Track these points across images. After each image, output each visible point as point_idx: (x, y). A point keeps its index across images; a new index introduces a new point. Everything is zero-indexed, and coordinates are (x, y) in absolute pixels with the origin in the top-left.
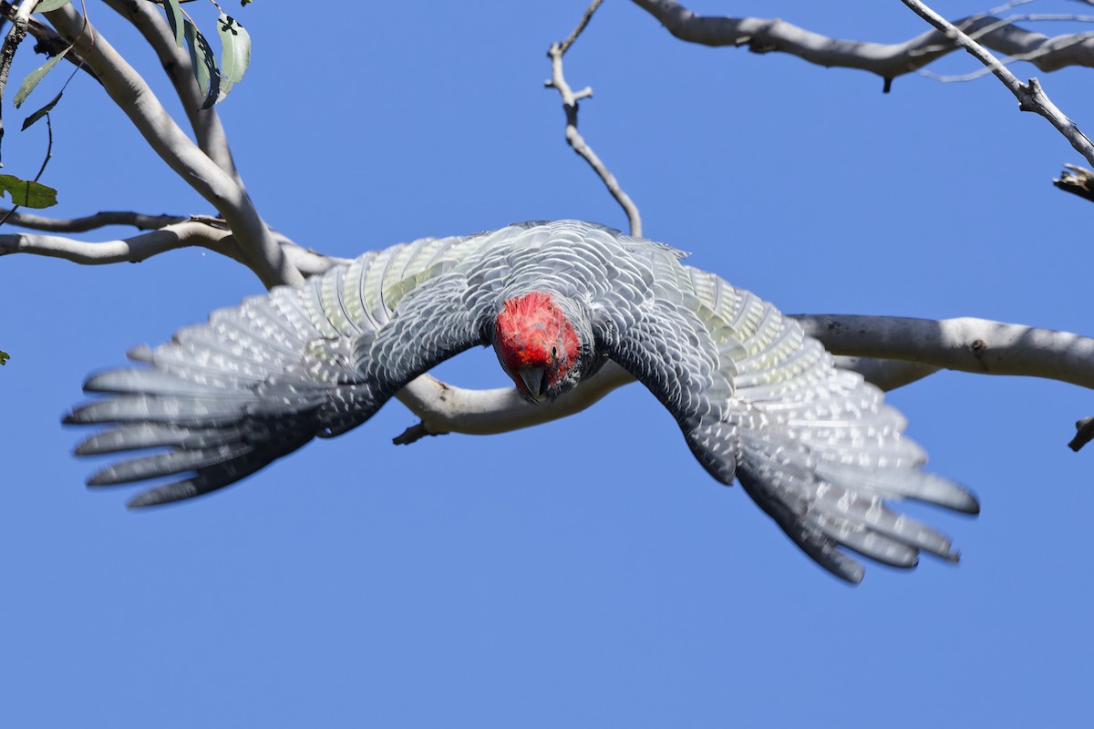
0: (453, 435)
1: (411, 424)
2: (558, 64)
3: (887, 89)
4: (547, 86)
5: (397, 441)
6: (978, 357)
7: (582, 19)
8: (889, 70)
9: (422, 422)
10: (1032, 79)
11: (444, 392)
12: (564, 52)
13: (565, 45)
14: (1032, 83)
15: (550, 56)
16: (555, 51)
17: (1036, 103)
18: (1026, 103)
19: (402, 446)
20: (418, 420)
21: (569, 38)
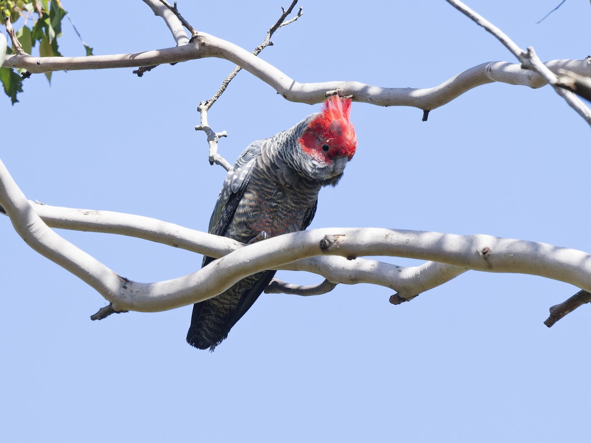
0: (132, 313)
1: (103, 306)
2: (204, 114)
3: (425, 118)
4: (197, 129)
5: (93, 318)
6: (486, 259)
7: (222, 86)
8: (427, 105)
9: (111, 304)
10: (529, 48)
11: (125, 283)
12: (209, 107)
13: (210, 102)
14: (529, 50)
15: (199, 110)
16: (203, 107)
17: (531, 64)
18: (525, 64)
19: (97, 321)
20: (108, 303)
21: (213, 98)
